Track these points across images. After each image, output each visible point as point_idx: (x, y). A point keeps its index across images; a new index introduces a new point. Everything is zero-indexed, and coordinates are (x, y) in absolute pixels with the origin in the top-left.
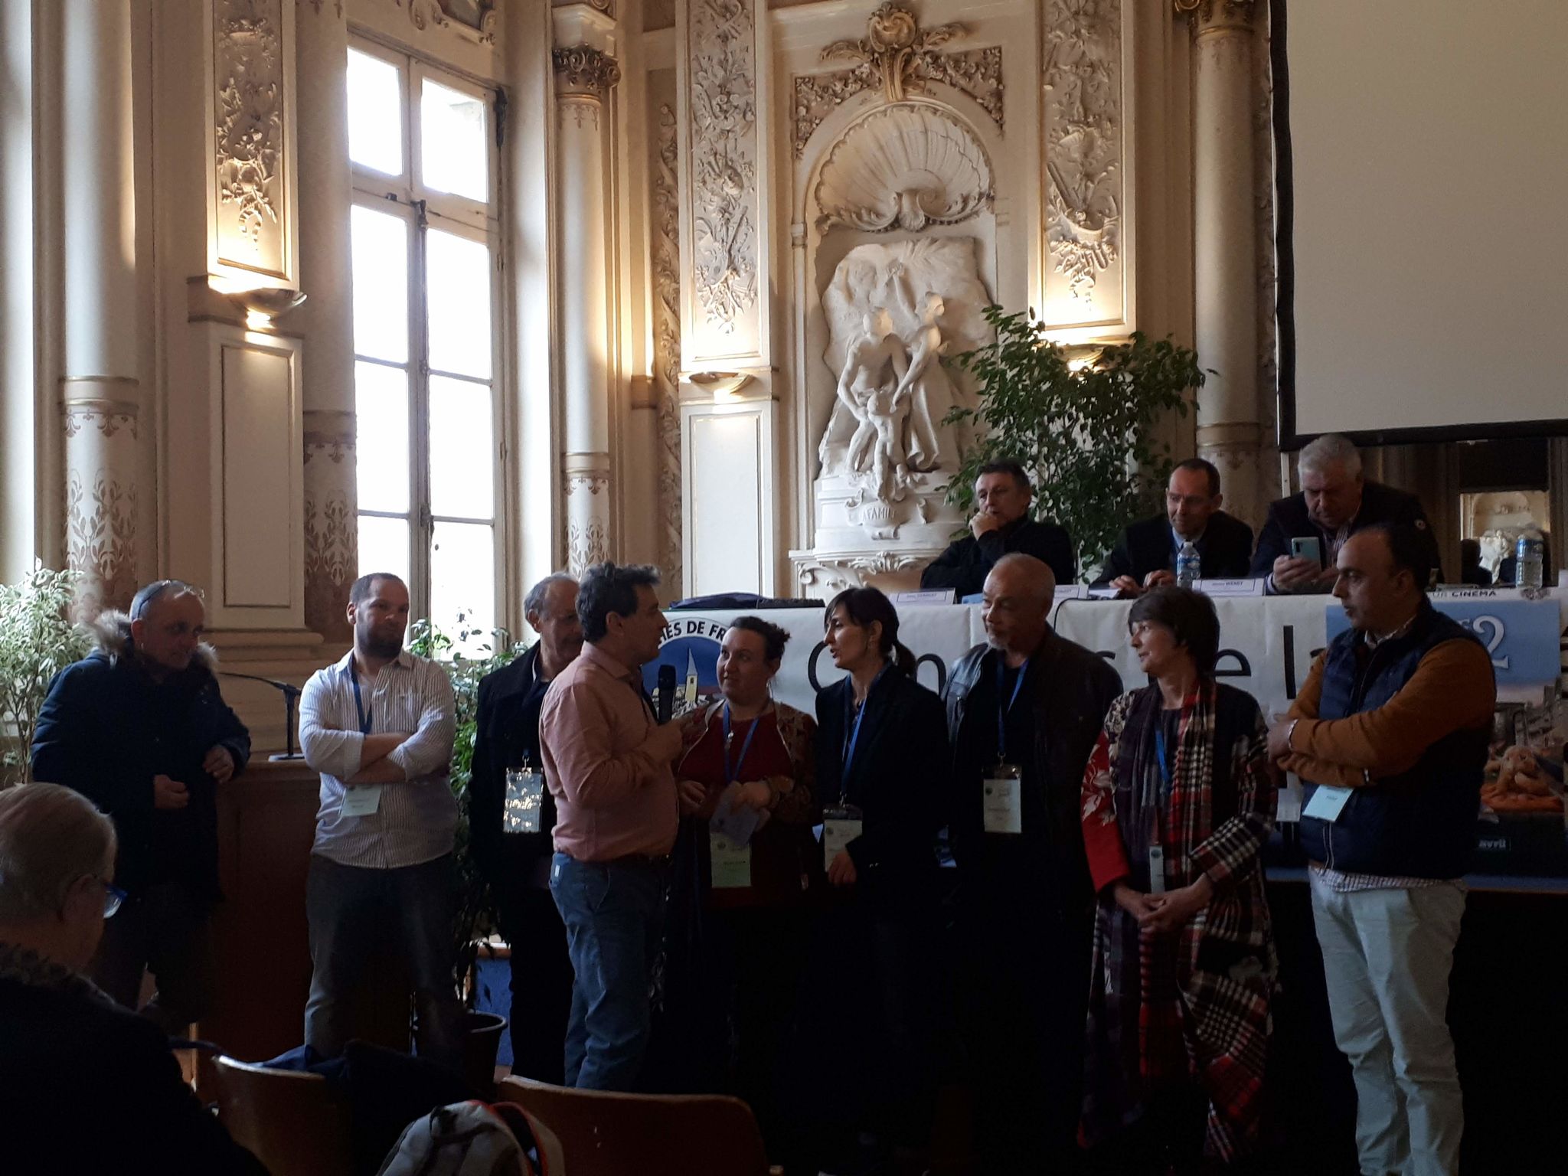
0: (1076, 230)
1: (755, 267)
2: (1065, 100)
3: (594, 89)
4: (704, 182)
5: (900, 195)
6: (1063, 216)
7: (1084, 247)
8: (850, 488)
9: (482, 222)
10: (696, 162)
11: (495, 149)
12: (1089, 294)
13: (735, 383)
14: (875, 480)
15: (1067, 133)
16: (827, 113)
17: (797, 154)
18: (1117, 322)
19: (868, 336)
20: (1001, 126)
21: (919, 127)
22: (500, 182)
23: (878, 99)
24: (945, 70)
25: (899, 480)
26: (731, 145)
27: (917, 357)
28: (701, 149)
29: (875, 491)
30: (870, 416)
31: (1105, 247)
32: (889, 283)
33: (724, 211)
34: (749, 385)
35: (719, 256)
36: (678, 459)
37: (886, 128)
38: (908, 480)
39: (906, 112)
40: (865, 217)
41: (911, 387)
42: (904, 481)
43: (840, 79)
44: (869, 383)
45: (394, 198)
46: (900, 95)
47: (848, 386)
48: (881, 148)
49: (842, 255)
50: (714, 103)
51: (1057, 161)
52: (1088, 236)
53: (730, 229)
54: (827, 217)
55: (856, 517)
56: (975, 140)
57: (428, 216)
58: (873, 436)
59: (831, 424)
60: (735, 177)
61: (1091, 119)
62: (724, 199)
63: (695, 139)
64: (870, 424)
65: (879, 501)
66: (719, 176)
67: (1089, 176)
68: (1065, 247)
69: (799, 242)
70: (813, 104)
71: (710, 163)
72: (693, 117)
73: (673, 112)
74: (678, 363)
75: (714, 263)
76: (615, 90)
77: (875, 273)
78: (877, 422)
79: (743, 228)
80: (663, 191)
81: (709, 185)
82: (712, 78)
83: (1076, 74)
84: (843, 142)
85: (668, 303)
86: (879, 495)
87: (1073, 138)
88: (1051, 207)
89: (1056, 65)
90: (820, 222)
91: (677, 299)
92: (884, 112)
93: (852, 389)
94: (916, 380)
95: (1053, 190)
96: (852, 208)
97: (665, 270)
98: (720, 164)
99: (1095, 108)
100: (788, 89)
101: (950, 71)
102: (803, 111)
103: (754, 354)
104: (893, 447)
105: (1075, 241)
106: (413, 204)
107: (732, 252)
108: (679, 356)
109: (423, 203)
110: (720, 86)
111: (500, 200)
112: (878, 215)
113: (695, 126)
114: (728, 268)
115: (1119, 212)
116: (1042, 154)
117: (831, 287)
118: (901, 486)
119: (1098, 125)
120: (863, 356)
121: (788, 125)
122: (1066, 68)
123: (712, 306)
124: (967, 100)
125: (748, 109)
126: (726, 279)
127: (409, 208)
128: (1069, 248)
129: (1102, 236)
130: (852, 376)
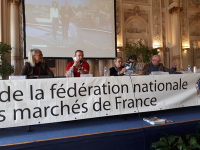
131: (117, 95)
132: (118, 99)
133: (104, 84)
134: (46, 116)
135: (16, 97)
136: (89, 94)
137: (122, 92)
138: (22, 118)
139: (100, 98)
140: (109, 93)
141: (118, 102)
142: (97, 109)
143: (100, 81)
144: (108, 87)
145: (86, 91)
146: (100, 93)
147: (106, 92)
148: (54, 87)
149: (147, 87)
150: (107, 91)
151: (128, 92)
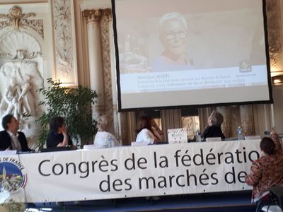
19: (11, 84)
32: (15, 72)
44: (11, 95)
47: (6, 96)
58: (13, 108)
64: (12, 105)
120: (10, 89)
133: (237, 150)
134: (171, 186)
135: (141, 165)
136: (219, 163)
138: (148, 187)
139: (233, 168)
140: (245, 161)
142: (230, 181)
143: (232, 146)
144: (243, 154)
145: (214, 158)
146: (232, 161)
147: (240, 160)
148: (179, 154)
150: (242, 158)
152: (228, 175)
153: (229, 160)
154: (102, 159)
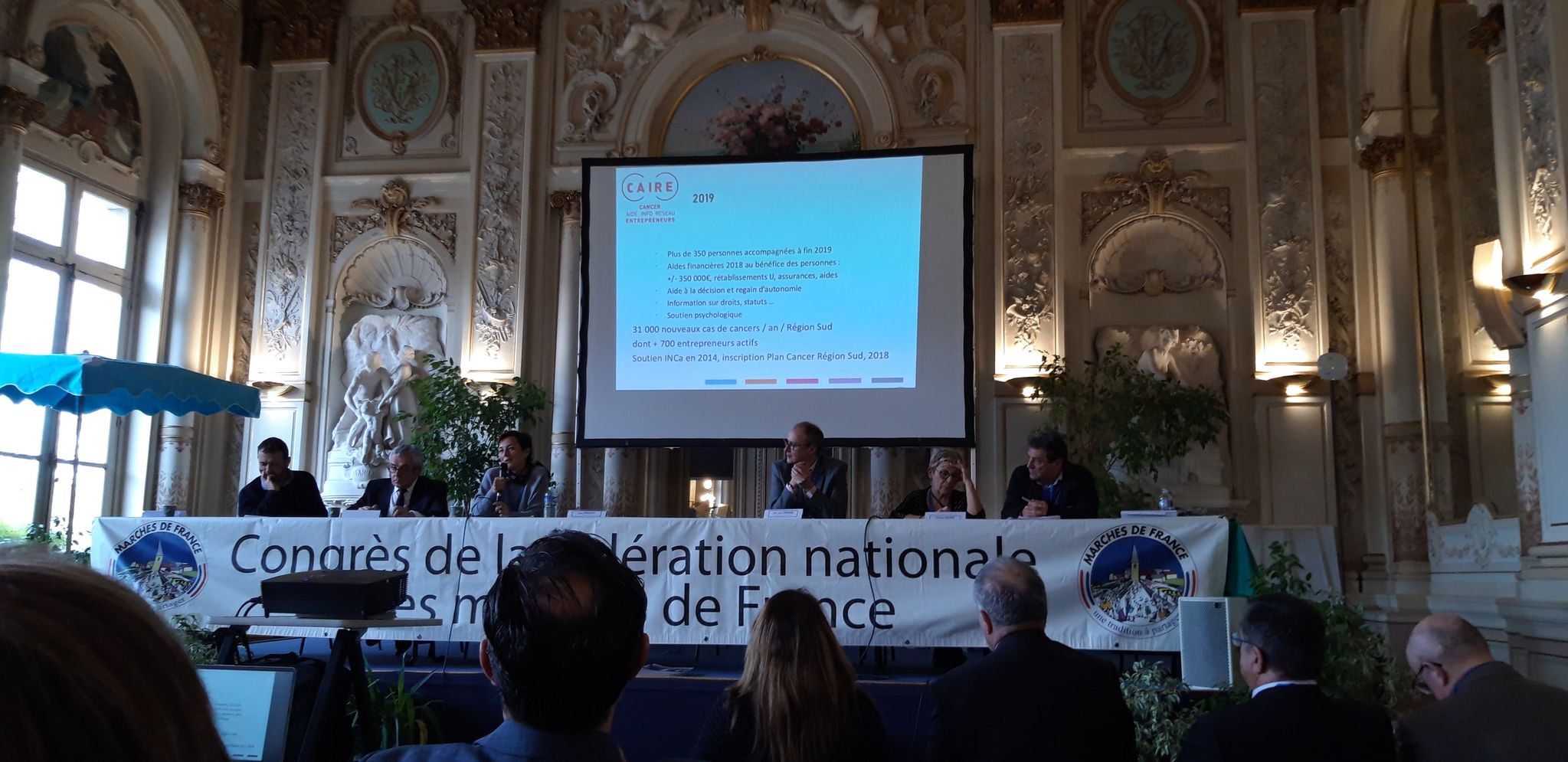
0: (491, 318)
1: (301, 322)
2: (489, 246)
3: (206, 209)
4: (274, 270)
5: (394, 289)
6: (484, 310)
7: (495, 328)
8: (347, 456)
9: (119, 280)
10: (270, 258)
11: (134, 236)
12: (496, 355)
13: (282, 390)
14: (361, 453)
15: (489, 264)
16: (353, 238)
17: (333, 259)
18: (510, 371)
19: (366, 368)
20: (454, 257)
21: (408, 252)
22: (135, 258)
23: (383, 234)
24: (423, 223)
25: (377, 454)
26: (292, 250)
27: (396, 382)
28: (274, 251)
29: (361, 460)
30: (363, 414)
31: (506, 329)
33: (284, 288)
34: (291, 392)
35: (279, 313)
36: (242, 433)
37: (389, 249)
38: (382, 454)
39: (400, 243)
40: (374, 300)
41: (391, 399)
42: (380, 454)
43: (362, 220)
44: (366, 395)
45: (52, 260)
46: (396, 233)
47: (351, 396)
48: (386, 261)
49: (357, 320)
50: (284, 224)
51: (482, 279)
52: (496, 322)
53: (288, 299)
54: (350, 297)
55: (349, 475)
56: (439, 263)
57: (76, 273)
58: (365, 426)
59: (341, 418)
60: (293, 269)
61: (502, 259)
62: (285, 281)
63: (271, 244)
64: (363, 420)
65: (363, 466)
66: (283, 267)
67: (499, 290)
68: (484, 327)
69: (331, 309)
70: (345, 232)
71: (278, 259)
72: (270, 231)
73: (258, 226)
74: (247, 376)
75: (276, 318)
76: (222, 210)
77: (376, 332)
78: (367, 418)
79: (295, 300)
80: (248, 273)
81: (277, 272)
82: (284, 210)
83: (495, 233)
84: (362, 255)
85: (245, 339)
86: (363, 462)
87: (492, 267)
88: (478, 304)
89: (485, 228)
90: (345, 299)
91: (250, 336)
92: (387, 242)
93: (354, 398)
94: (394, 395)
95: (479, 294)
96: (366, 293)
97: (245, 319)
98: (285, 260)
99: (505, 253)
100: (331, 221)
101: (426, 223)
102: (338, 235)
103: (296, 373)
104: (375, 434)
105: (490, 324)
106: (67, 265)
107: (288, 312)
108: (248, 371)
109: (73, 266)
110: (288, 216)
111: (134, 270)
112: (382, 299)
113: (271, 237)
114: (284, 321)
115: (515, 312)
116: (474, 274)
117: (349, 337)
118: (378, 457)
119: (506, 262)
120: (362, 379)
121: (329, 242)
122: (490, 229)
123: (271, 342)
124: (433, 239)
125: (303, 232)
126: (282, 328)
127: (62, 268)
128: (486, 328)
129: (505, 323)
130: (354, 390)
131: (745, 581)
132: (746, 592)
133: (702, 542)
135: (464, 564)
136: (655, 571)
137: (764, 572)
138: (473, 620)
139: (687, 586)
140: (719, 572)
141: (746, 601)
142: (674, 619)
143: (691, 532)
144: (714, 551)
145: (644, 558)
146: (687, 570)
147: (707, 568)
149: (856, 560)
150: (710, 564)
151: (783, 572)
152: (673, 603)
153: (680, 566)
154: (375, 543)
